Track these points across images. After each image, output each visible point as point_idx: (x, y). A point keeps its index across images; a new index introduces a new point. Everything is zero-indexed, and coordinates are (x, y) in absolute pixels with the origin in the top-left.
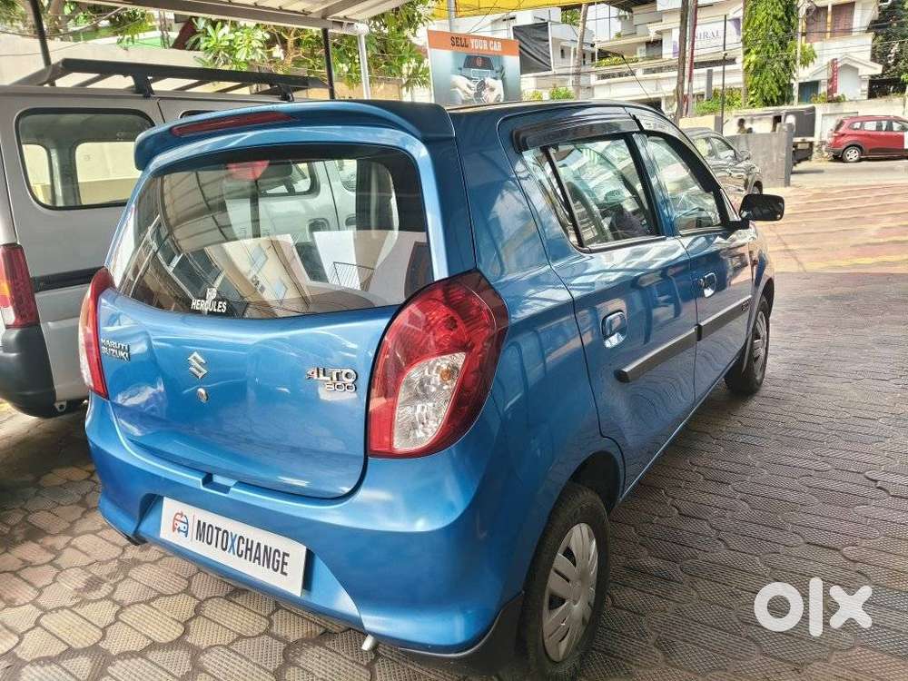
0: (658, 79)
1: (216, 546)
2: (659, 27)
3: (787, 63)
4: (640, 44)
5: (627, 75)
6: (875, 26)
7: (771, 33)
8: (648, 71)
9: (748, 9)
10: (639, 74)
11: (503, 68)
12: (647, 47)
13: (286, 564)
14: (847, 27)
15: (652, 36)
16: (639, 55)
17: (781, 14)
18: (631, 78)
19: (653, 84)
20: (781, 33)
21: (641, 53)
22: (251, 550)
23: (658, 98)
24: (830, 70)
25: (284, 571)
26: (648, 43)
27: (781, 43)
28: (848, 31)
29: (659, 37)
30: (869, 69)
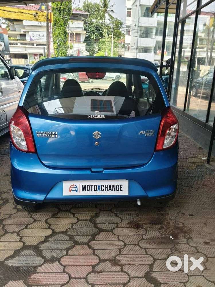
0: (26, 47)
1: (92, 191)
2: (25, 30)
3: (66, 48)
4: (18, 34)
5: (15, 44)
6: (85, 41)
7: (61, 38)
8: (22, 44)
9: (53, 30)
10: (19, 45)
11: (4, 38)
12: (20, 36)
13: (122, 188)
14: (79, 40)
15: (22, 33)
16: (17, 38)
17: (63, 33)
18: (16, 46)
19: (24, 49)
20: (64, 39)
21: (18, 38)
22: (107, 188)
23: (26, 54)
24: (78, 52)
25: (121, 190)
26: (21, 35)
27: (64, 42)
28: (80, 41)
29: (24, 33)
30: (86, 53)
